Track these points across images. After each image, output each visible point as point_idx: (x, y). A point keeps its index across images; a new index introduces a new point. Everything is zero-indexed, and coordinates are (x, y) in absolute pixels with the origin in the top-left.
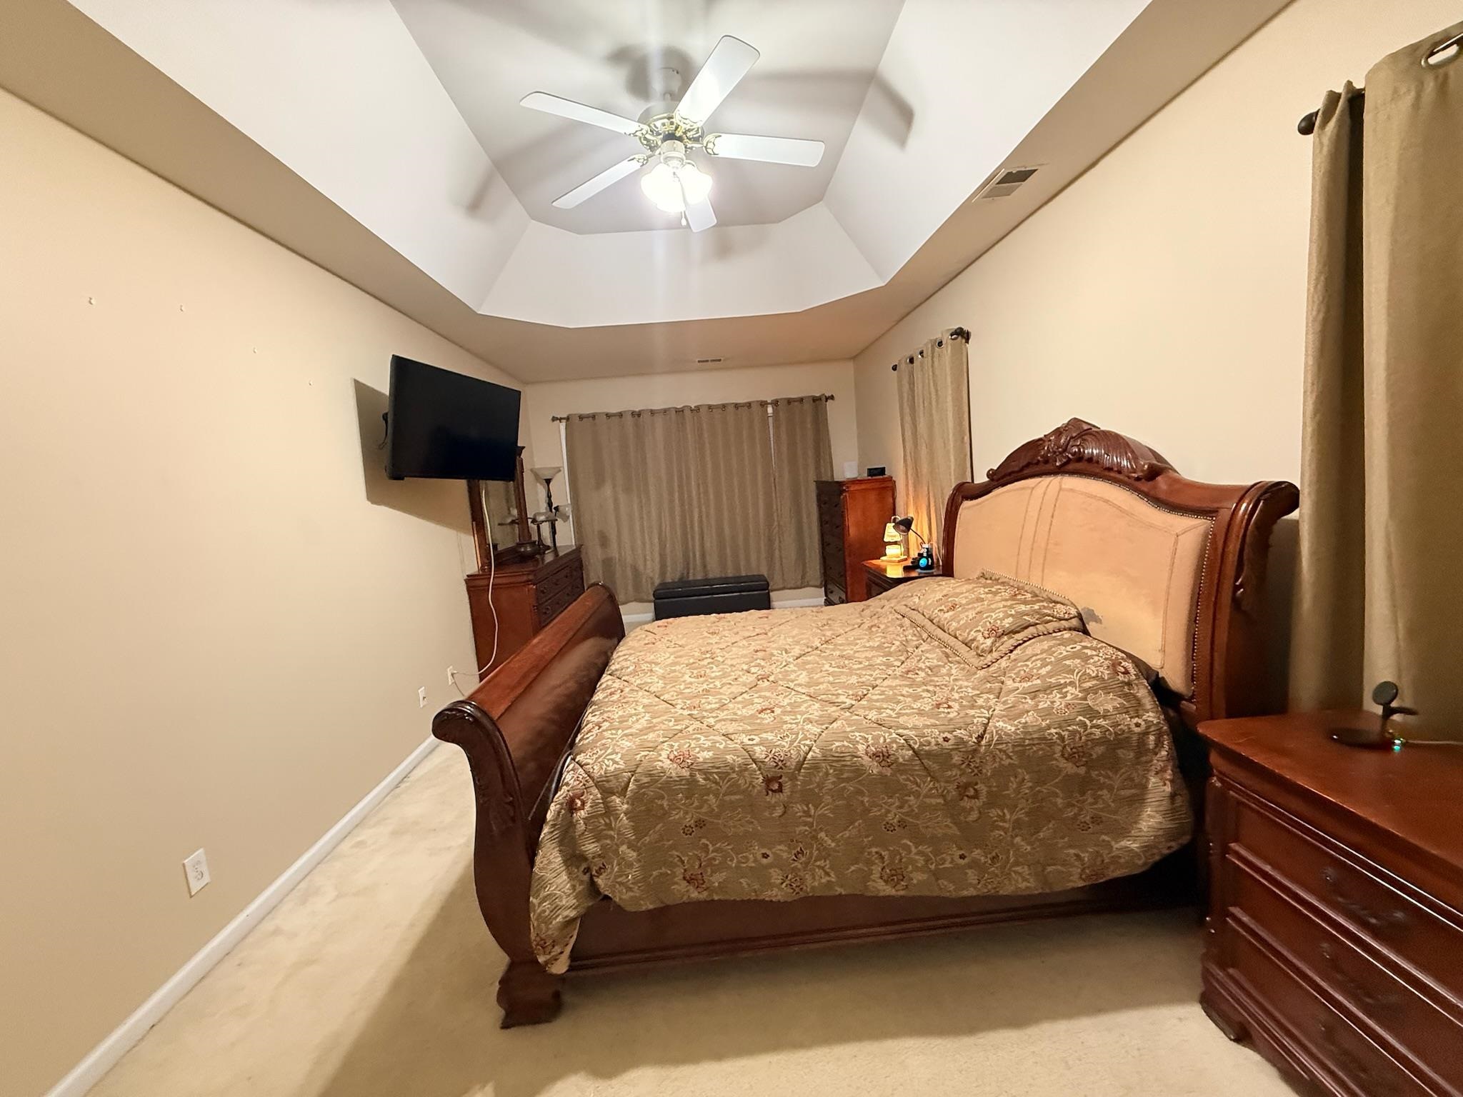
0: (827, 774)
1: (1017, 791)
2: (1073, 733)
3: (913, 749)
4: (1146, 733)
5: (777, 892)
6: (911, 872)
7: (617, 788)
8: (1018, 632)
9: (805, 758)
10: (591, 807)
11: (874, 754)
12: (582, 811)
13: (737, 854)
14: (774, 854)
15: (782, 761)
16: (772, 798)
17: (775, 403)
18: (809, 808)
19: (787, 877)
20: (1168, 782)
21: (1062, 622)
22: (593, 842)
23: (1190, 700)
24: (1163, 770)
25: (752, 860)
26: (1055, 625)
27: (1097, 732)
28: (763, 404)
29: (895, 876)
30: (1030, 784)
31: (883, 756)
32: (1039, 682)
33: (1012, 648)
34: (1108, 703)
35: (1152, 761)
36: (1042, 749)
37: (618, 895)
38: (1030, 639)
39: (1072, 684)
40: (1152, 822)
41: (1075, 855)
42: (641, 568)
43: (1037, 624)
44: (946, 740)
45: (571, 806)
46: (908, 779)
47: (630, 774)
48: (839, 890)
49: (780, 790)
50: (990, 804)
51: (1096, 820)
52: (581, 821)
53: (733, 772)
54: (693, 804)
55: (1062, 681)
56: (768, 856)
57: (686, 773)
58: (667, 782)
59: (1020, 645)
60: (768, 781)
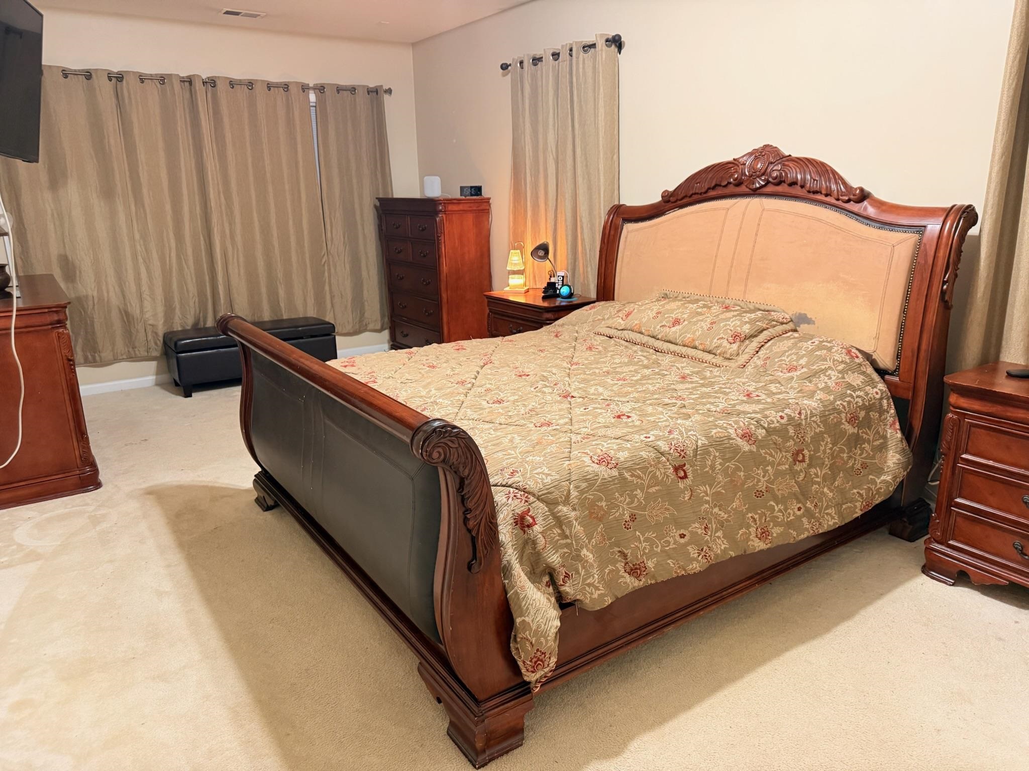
0: (715, 457)
1: (824, 452)
2: (849, 403)
3: (764, 428)
4: (881, 399)
5: (696, 565)
6: (772, 528)
8: (756, 336)
10: (544, 520)
11: (742, 436)
12: (536, 526)
13: (660, 540)
15: (683, 451)
16: (681, 485)
17: (320, 89)
18: (706, 489)
19: (702, 550)
22: (554, 553)
23: (892, 374)
25: (672, 542)
27: (859, 400)
29: (764, 534)
30: (831, 446)
31: (749, 436)
32: (805, 370)
34: (856, 379)
35: (887, 417)
36: (835, 417)
43: (768, 328)
44: (782, 417)
45: (522, 523)
46: (766, 453)
48: (733, 554)
49: (685, 477)
50: (810, 466)
51: (864, 466)
52: (540, 536)
53: (651, 466)
54: (625, 500)
56: (685, 535)
60: (676, 469)
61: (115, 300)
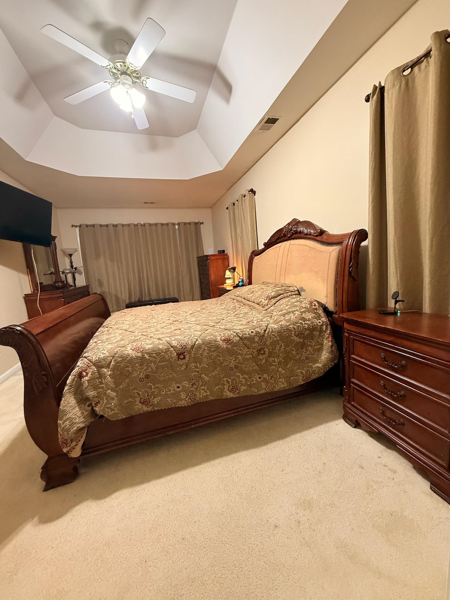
0: (204, 349)
1: (279, 350)
2: (298, 326)
3: (239, 337)
4: (322, 325)
5: (184, 401)
6: (240, 386)
7: (105, 364)
8: (277, 297)
9: (195, 344)
10: (91, 375)
11: (224, 340)
12: (87, 377)
13: (165, 389)
14: (182, 386)
15: (185, 346)
16: (180, 362)
17: (179, 224)
18: (197, 365)
19: (188, 395)
20: (330, 342)
21: (292, 292)
22: (93, 391)
23: (335, 314)
24: (328, 337)
25: (172, 390)
26: (290, 293)
27: (306, 325)
28: (174, 224)
29: (233, 389)
30: (284, 347)
31: (228, 340)
32: (285, 311)
33: (275, 303)
34: (309, 316)
35: (325, 335)
36: (287, 333)
37: (107, 413)
38: (281, 299)
39: (297, 310)
40: (326, 356)
41: (300, 372)
42: (119, 296)
43: (284, 294)
44: (252, 332)
45: (80, 376)
46: (238, 349)
47: (111, 358)
48: (211, 398)
49: (184, 358)
50: (269, 356)
51: (307, 358)
52: (86, 382)
53: (163, 352)
54: (144, 368)
55: (294, 310)
56: (180, 387)
57: (140, 355)
58: (131, 359)
59: (278, 301)
60: (179, 355)
61: (113, 293)
